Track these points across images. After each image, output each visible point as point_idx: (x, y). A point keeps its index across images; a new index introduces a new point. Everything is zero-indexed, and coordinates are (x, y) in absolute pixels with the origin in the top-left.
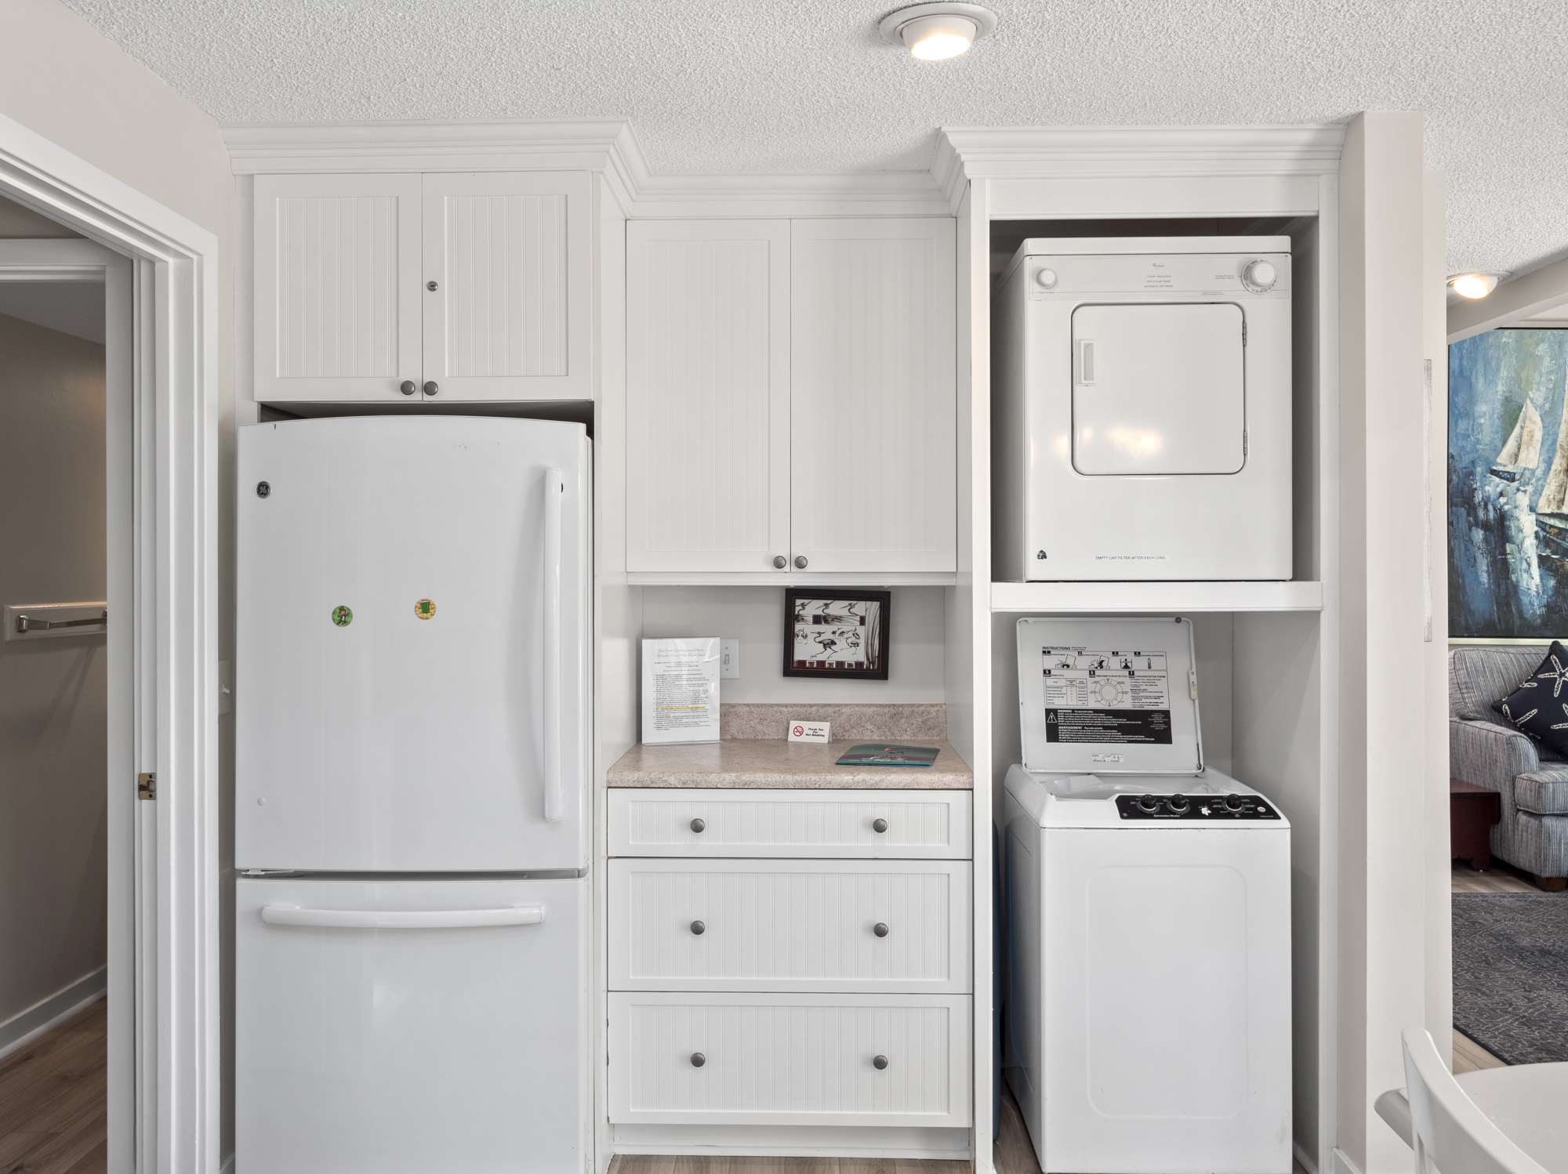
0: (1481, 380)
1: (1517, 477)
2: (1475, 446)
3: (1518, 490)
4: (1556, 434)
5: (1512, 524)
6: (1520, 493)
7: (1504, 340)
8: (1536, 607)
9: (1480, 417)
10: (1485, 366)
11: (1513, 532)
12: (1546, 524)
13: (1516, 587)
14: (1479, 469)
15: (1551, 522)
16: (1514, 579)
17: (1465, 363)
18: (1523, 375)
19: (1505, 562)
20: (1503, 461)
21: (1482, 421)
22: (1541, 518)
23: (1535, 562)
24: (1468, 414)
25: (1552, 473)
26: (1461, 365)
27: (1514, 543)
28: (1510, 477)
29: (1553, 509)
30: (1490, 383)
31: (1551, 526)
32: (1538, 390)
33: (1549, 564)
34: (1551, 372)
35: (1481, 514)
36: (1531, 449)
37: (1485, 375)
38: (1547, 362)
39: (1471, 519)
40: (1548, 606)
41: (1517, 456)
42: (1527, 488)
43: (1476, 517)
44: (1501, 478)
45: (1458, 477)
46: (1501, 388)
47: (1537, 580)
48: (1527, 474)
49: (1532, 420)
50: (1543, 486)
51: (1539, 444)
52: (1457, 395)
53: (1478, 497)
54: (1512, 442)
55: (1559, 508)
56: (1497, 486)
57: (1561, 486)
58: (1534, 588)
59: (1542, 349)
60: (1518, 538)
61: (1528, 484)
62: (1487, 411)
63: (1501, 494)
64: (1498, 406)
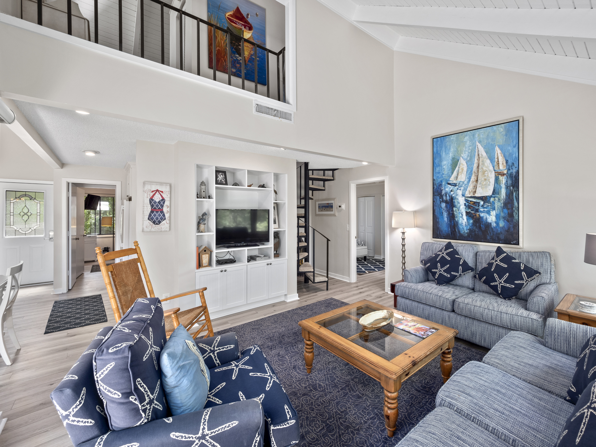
0: (444, 153)
1: (457, 185)
2: (442, 176)
3: (458, 189)
4: (472, 168)
5: (456, 201)
6: (459, 190)
7: (452, 138)
8: (465, 230)
9: (444, 166)
10: (445, 148)
11: (456, 204)
12: (469, 200)
13: (457, 222)
14: (443, 183)
15: (471, 199)
16: (456, 219)
17: (438, 149)
18: (459, 149)
19: (453, 214)
20: (452, 180)
21: (444, 167)
22: (467, 198)
23: (464, 214)
24: (440, 165)
25: (471, 182)
26: (437, 150)
27: (456, 207)
28: (455, 185)
29: (472, 195)
30: (447, 154)
31: (471, 201)
32: (465, 153)
33: (470, 215)
34: (470, 146)
35: (444, 198)
36: (462, 174)
37: (445, 151)
38: (468, 143)
39: (441, 200)
40: (470, 230)
41: (457, 177)
42: (461, 188)
43: (443, 199)
44: (451, 185)
45: (437, 186)
46: (451, 155)
47: (465, 220)
48: (461, 183)
49: (463, 164)
50: (467, 187)
51: (466, 172)
52: (436, 160)
53: (443, 192)
54: (455, 173)
55: (474, 194)
56: (450, 188)
57: (475, 186)
58: (464, 223)
59: (466, 138)
60: (458, 205)
61: (461, 187)
62: (446, 163)
63: (451, 191)
64: (450, 161)
